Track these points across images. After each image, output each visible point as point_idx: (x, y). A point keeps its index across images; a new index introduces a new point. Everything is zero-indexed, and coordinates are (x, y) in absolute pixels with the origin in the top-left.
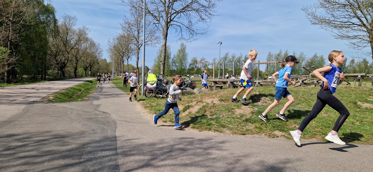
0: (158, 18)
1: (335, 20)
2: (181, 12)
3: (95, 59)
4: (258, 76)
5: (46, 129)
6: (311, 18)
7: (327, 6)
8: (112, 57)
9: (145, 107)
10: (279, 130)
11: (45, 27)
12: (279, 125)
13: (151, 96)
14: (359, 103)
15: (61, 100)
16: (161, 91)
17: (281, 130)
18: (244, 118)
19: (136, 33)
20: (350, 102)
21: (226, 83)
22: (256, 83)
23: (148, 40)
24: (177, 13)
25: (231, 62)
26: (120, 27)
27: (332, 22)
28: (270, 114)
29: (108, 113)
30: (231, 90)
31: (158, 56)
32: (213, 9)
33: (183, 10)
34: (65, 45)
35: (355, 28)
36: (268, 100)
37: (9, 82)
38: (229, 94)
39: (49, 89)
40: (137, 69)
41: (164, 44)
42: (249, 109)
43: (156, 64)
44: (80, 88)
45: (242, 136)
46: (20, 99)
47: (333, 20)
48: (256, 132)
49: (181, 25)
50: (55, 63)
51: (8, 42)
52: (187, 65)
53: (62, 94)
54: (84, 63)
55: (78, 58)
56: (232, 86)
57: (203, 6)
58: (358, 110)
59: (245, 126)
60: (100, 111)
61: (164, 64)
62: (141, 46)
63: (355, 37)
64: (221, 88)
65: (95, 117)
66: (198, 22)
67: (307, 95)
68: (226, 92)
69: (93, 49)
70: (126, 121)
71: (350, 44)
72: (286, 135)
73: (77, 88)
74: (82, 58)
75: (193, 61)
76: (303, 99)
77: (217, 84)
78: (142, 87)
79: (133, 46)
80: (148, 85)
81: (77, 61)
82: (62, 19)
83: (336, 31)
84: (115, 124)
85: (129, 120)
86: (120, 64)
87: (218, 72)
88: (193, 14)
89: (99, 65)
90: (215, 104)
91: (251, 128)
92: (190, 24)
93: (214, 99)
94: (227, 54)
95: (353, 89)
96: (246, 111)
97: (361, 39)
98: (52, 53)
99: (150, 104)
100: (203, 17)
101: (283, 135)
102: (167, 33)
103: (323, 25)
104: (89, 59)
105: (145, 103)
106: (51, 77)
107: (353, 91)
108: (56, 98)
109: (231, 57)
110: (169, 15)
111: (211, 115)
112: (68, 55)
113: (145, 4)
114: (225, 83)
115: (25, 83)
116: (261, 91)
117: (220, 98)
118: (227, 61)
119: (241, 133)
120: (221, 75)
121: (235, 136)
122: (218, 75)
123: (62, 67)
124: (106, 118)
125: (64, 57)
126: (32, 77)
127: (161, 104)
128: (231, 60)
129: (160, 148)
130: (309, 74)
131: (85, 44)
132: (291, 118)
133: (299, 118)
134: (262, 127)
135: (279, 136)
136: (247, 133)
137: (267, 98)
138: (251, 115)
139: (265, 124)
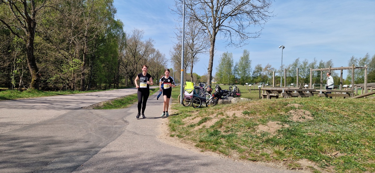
0: (205, 24)
2: (230, 15)
3: (161, 69)
10: (308, 158)
11: (115, 40)
12: (310, 151)
16: (198, 100)
17: (310, 158)
18: (266, 137)
22: (319, 92)
23: (202, 48)
28: (304, 134)
31: (220, 65)
32: (268, 10)
36: (309, 115)
39: (110, 96)
41: (212, 50)
42: (277, 125)
43: (219, 72)
45: (251, 163)
48: (272, 159)
49: (231, 30)
51: (83, 55)
53: (117, 101)
54: (151, 72)
59: (262, 149)
61: (211, 71)
62: (195, 54)
64: (277, 97)
69: (160, 60)
70: (134, 133)
72: (316, 167)
75: (257, 68)
76: (364, 115)
77: (271, 93)
78: (181, 95)
84: (120, 135)
85: (138, 132)
90: (237, 117)
91: (269, 152)
93: (239, 111)
96: (271, 129)
98: (124, 64)
101: (311, 166)
102: (214, 39)
104: (156, 68)
111: (224, 132)
112: (137, 65)
116: (303, 103)
119: (252, 158)
121: (241, 161)
123: (132, 76)
125: (133, 67)
132: (334, 142)
133: (347, 142)
134: (286, 152)
135: (304, 168)
136: (260, 159)
137: (308, 112)
138: (277, 134)
139: (290, 149)
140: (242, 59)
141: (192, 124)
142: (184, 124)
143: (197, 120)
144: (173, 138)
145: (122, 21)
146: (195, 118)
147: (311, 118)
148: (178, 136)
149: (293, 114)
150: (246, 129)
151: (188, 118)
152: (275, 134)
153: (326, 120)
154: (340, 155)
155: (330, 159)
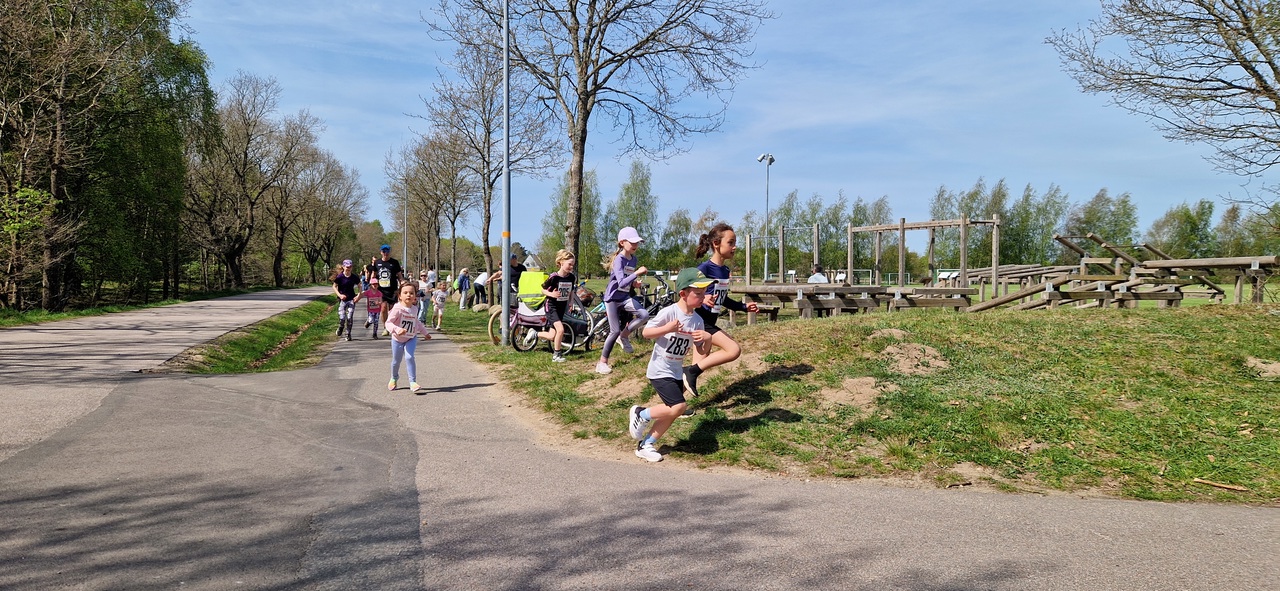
0: (553, 81)
1: (1166, 73)
2: (630, 57)
3: (344, 224)
4: (900, 271)
5: (182, 469)
6: (1082, 69)
7: (1137, 26)
8: (398, 216)
9: (515, 387)
10: (973, 460)
11: (173, 116)
12: (973, 443)
13: (534, 346)
14: (1252, 361)
15: (232, 366)
17: (978, 459)
18: (853, 419)
19: (480, 132)
20: (1220, 359)
21: (791, 297)
22: (893, 295)
23: (519, 156)
24: (618, 60)
25: (807, 223)
26: (426, 113)
27: (1155, 81)
28: (942, 405)
29: (389, 409)
30: (808, 324)
31: (555, 210)
32: (739, 47)
33: (640, 50)
34: (241, 177)
35: (1233, 99)
36: (935, 358)
37: (56, 306)
38: (800, 338)
39: (190, 326)
40: (484, 255)
41: (574, 167)
42: (868, 388)
43: (551, 234)
44: (295, 323)
45: (844, 481)
46: (93, 366)
47: (1158, 72)
48: (890, 467)
49: (633, 103)
50: (210, 237)
51: (49, 170)
52: (655, 236)
53: (235, 343)
54: (305, 238)
55: (287, 220)
56: (809, 310)
57: (705, 35)
58: (1249, 386)
59: (854, 448)
60: (360, 403)
61: (577, 236)
62: (498, 176)
63: (1236, 131)
64: (774, 314)
65: (344, 421)
66: (691, 89)
67: (1069, 337)
68: (789, 332)
69: (337, 190)
70: (448, 436)
71: (1221, 156)
72: (996, 477)
73: (283, 322)
74: (300, 220)
75: (674, 223)
76: (1054, 351)
77: (760, 300)
78: (503, 317)
79: (470, 177)
80: (524, 310)
81: (284, 230)
82: (231, 88)
83: (1166, 111)
84: (414, 444)
85: (459, 432)
86: (429, 238)
87: (763, 260)
88: (673, 61)
89: (357, 242)
90: (752, 372)
91: (875, 454)
92: (663, 98)
94: (792, 197)
95: (1231, 312)
96: (857, 397)
97: (1255, 136)
98: (199, 206)
99: (531, 376)
100: (704, 74)
101: (986, 476)
102: (584, 132)
103: (1124, 94)
104: (324, 222)
105: (515, 373)
106: (198, 288)
107: (1230, 318)
108: (212, 360)
109: (805, 208)
110: (591, 69)
111: (734, 413)
112: (251, 210)
113: (509, 32)
114: (786, 297)
115: (109, 308)
116: (908, 326)
117: (768, 352)
118: (792, 222)
119: (841, 472)
120: (774, 268)
121: (820, 482)
122: (763, 270)
123: (235, 250)
124: (383, 425)
125: (239, 217)
126: (132, 291)
127: (566, 375)
128: (808, 217)
129: (564, 529)
130: (1079, 261)
131: (308, 172)
132: (1014, 417)
133: (1042, 416)
134: (915, 450)
135: (973, 482)
136: (862, 471)
137: (930, 350)
138: (877, 408)
139: (922, 441)
140: (627, 193)
141: (619, 399)
142: (591, 402)
143: (629, 387)
144: (588, 441)
145: (201, 47)
146: (618, 382)
147: (944, 365)
148: (598, 434)
149: (897, 357)
150: (791, 401)
151: (590, 383)
152: (871, 410)
153: (980, 368)
154: (1035, 447)
155: (1022, 457)
